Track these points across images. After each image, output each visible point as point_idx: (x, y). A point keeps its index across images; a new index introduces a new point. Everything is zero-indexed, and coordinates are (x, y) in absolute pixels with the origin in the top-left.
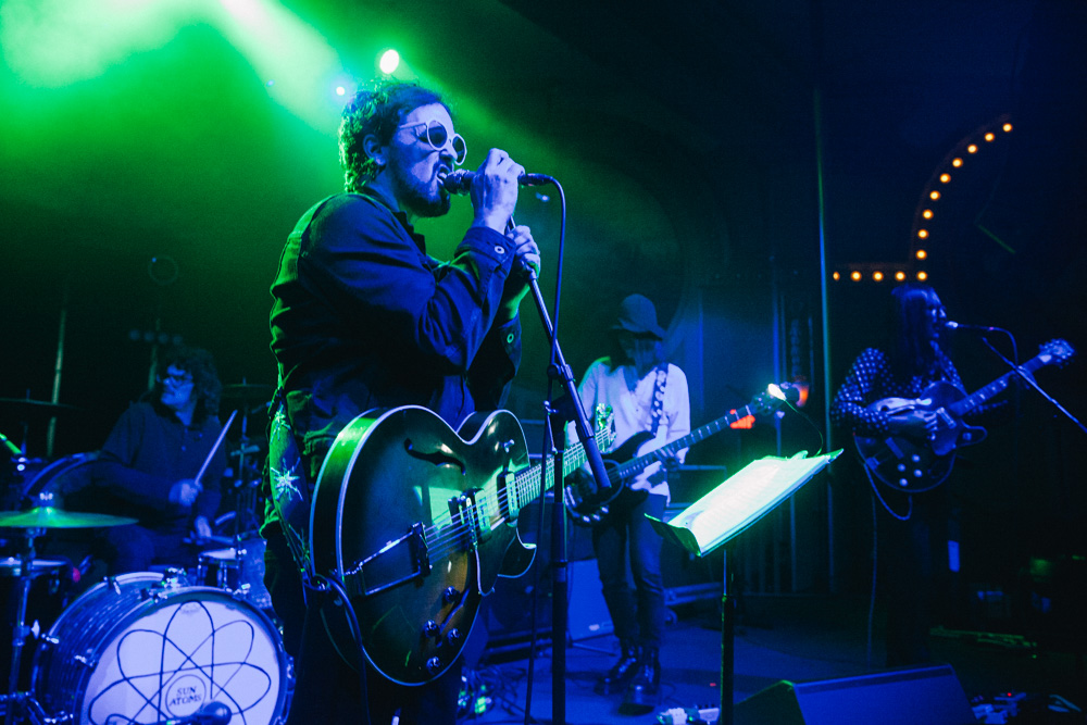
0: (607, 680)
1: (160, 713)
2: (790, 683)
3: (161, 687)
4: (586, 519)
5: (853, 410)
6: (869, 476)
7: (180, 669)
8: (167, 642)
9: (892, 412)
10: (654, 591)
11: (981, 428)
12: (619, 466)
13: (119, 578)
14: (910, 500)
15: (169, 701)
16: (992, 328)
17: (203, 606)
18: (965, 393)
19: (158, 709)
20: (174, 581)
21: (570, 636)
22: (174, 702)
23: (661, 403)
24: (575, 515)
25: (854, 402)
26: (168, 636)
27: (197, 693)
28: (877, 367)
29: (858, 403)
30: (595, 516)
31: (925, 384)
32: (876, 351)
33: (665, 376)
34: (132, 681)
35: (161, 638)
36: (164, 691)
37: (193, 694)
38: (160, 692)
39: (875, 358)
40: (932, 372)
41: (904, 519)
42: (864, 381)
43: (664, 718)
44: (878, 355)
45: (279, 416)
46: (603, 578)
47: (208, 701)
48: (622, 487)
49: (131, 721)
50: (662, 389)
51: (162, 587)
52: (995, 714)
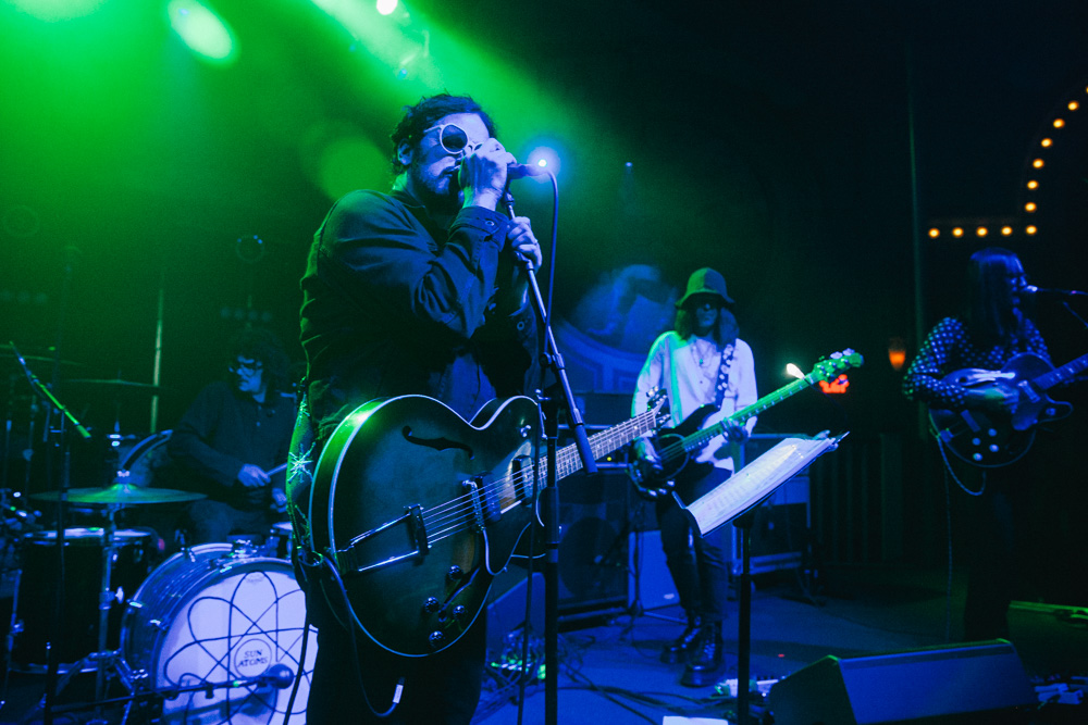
0: (673, 649)
1: (230, 673)
2: (835, 658)
3: (230, 649)
4: (653, 493)
5: (927, 383)
6: (942, 449)
7: (246, 634)
8: (234, 609)
9: (970, 384)
10: (714, 564)
11: (1067, 403)
12: (684, 439)
13: (194, 549)
14: (984, 475)
15: (237, 664)
16: (1074, 292)
17: (266, 576)
18: (1051, 365)
19: (228, 669)
20: (242, 552)
21: (641, 606)
22: (242, 663)
23: (727, 376)
24: (641, 489)
25: (928, 374)
26: (235, 603)
27: (263, 656)
28: (954, 337)
29: (933, 375)
30: (661, 490)
31: (1007, 354)
32: (954, 321)
33: (731, 349)
34: (203, 644)
35: (228, 605)
36: (233, 653)
37: (259, 657)
38: (228, 654)
39: (953, 327)
40: (1015, 341)
41: (976, 494)
42: (940, 352)
43: (722, 689)
44: (956, 324)
45: (303, 405)
46: (666, 549)
47: (274, 663)
48: (687, 460)
49: (204, 680)
50: (728, 362)
51: (231, 558)
52: (1069, 694)
